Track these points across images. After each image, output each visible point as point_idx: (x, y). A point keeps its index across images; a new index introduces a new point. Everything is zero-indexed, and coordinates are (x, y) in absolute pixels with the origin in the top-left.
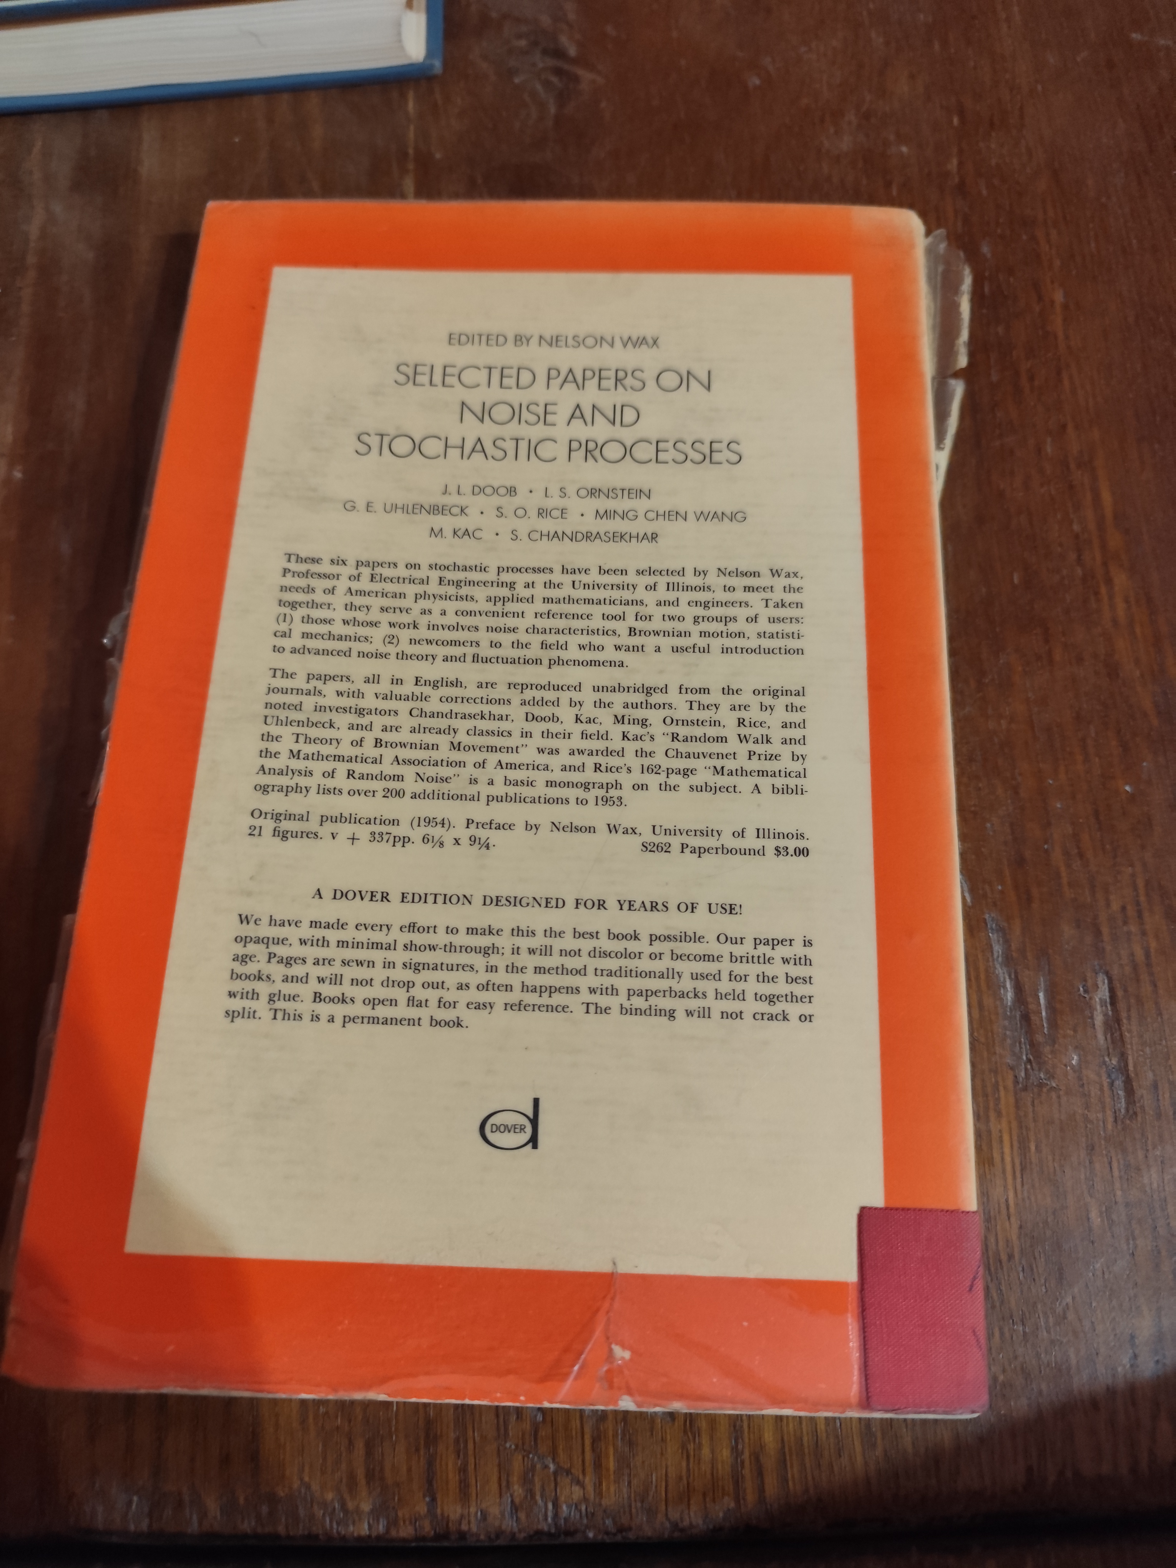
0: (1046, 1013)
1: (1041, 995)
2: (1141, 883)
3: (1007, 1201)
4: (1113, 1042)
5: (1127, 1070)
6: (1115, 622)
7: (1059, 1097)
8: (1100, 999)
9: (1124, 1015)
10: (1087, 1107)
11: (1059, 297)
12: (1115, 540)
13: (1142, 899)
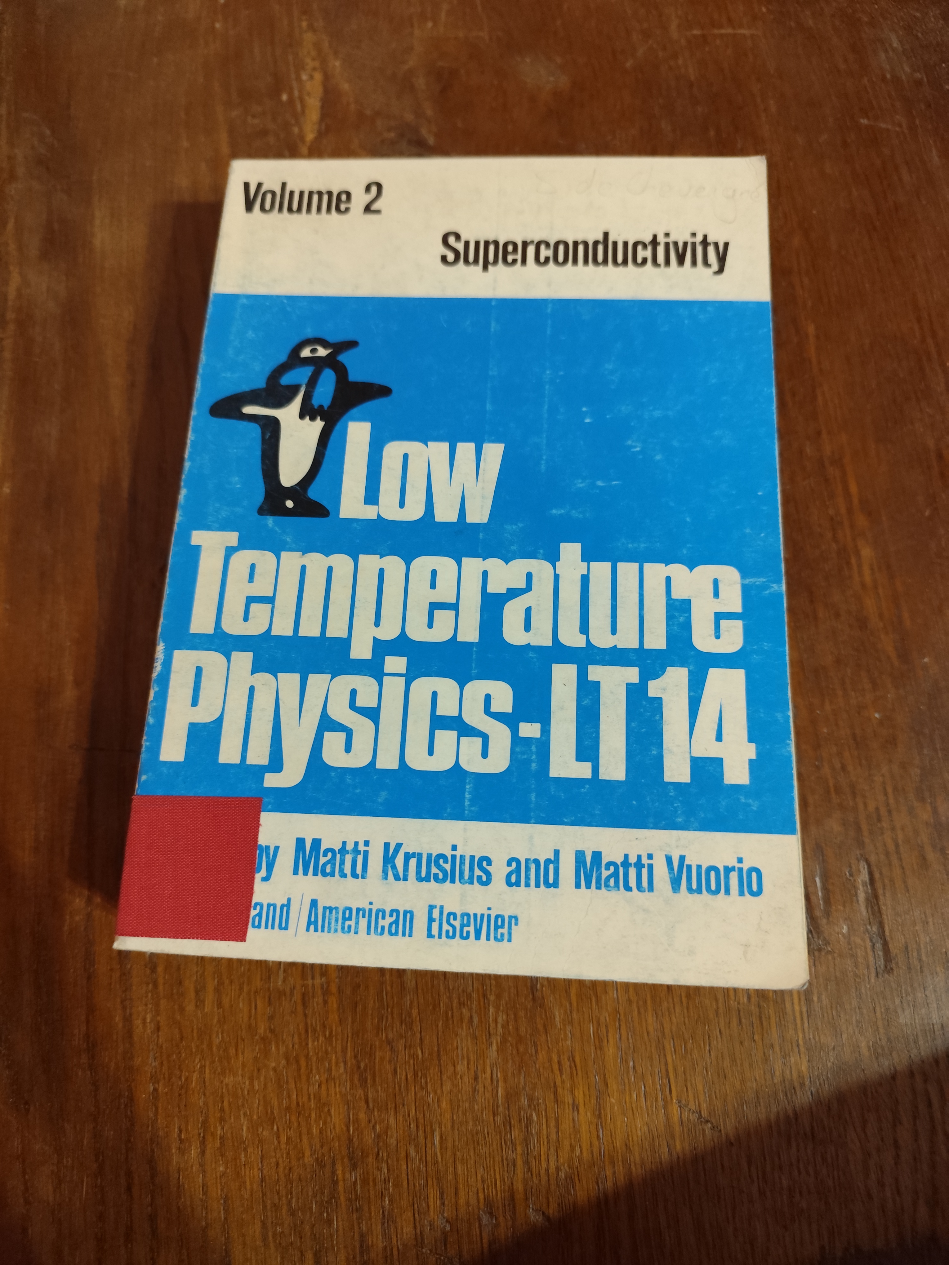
0: (822, 893)
1: (818, 880)
2: (890, 790)
3: (797, 1041)
4: (873, 914)
5: (884, 936)
6: (863, 585)
7: (834, 958)
8: (862, 881)
9: (880, 892)
10: (856, 965)
11: (811, 329)
12: (862, 521)
13: (891, 801)
